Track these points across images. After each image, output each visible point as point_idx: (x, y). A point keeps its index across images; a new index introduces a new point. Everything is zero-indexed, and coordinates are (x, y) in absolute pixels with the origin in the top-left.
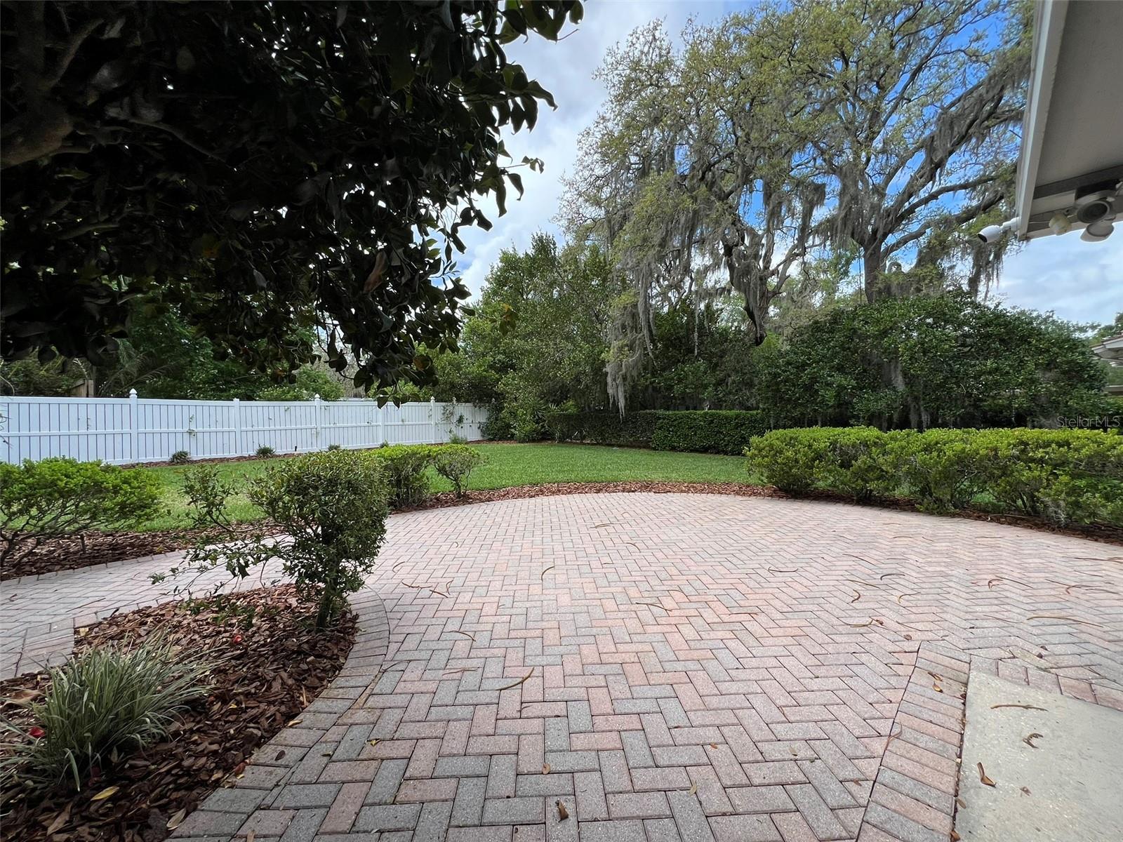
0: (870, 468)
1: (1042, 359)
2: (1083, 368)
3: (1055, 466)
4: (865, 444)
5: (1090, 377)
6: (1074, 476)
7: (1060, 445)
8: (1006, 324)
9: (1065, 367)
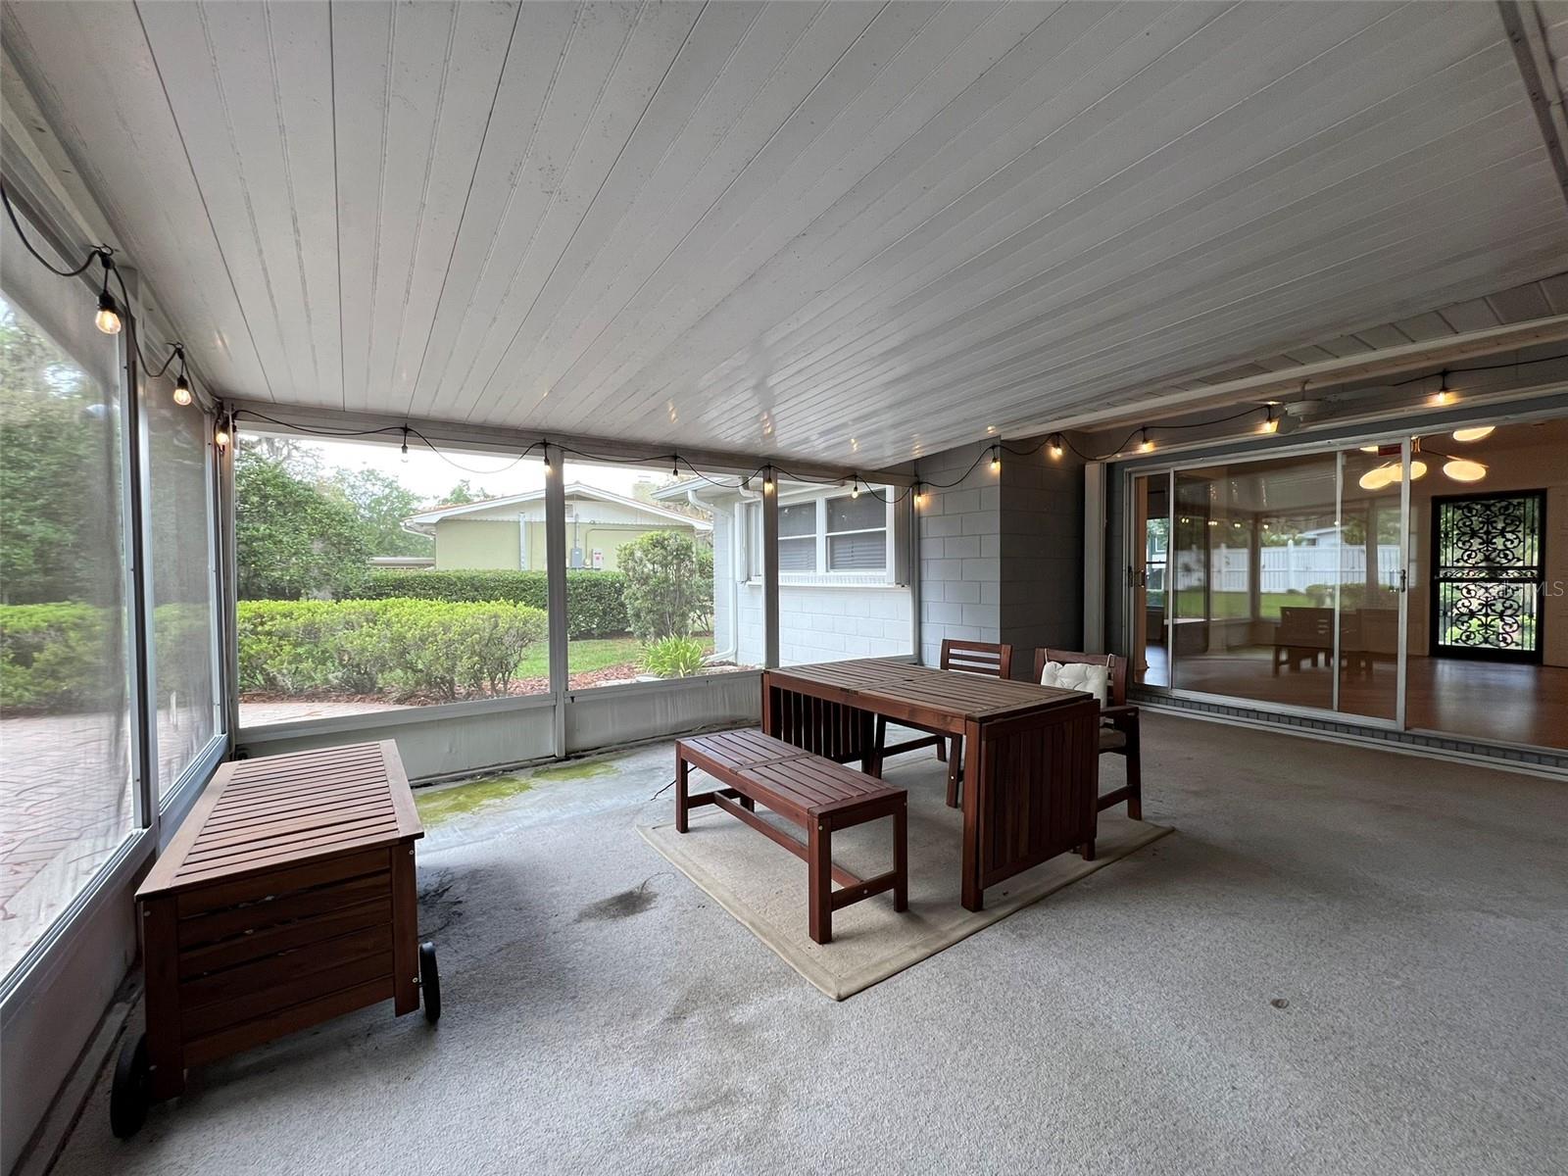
0: (67, 660)
1: (315, 529)
2: (349, 541)
3: (281, 638)
4: (59, 628)
5: (357, 550)
6: (296, 645)
7: (285, 616)
8: (284, 486)
9: (335, 540)
